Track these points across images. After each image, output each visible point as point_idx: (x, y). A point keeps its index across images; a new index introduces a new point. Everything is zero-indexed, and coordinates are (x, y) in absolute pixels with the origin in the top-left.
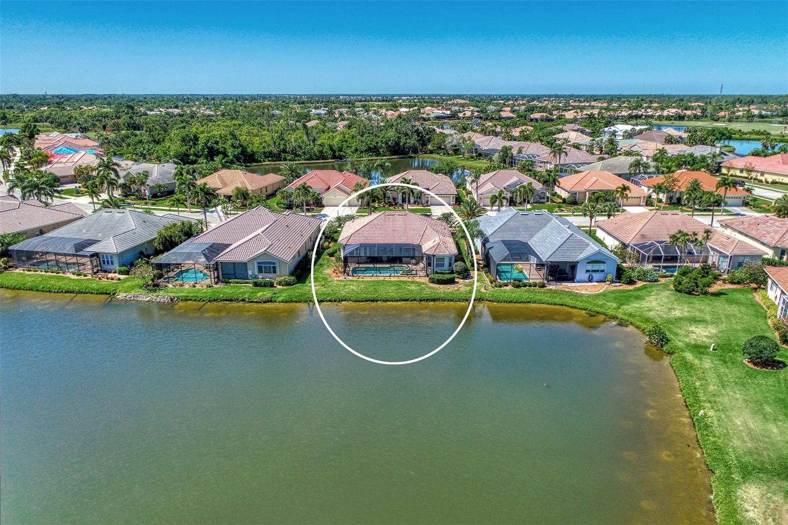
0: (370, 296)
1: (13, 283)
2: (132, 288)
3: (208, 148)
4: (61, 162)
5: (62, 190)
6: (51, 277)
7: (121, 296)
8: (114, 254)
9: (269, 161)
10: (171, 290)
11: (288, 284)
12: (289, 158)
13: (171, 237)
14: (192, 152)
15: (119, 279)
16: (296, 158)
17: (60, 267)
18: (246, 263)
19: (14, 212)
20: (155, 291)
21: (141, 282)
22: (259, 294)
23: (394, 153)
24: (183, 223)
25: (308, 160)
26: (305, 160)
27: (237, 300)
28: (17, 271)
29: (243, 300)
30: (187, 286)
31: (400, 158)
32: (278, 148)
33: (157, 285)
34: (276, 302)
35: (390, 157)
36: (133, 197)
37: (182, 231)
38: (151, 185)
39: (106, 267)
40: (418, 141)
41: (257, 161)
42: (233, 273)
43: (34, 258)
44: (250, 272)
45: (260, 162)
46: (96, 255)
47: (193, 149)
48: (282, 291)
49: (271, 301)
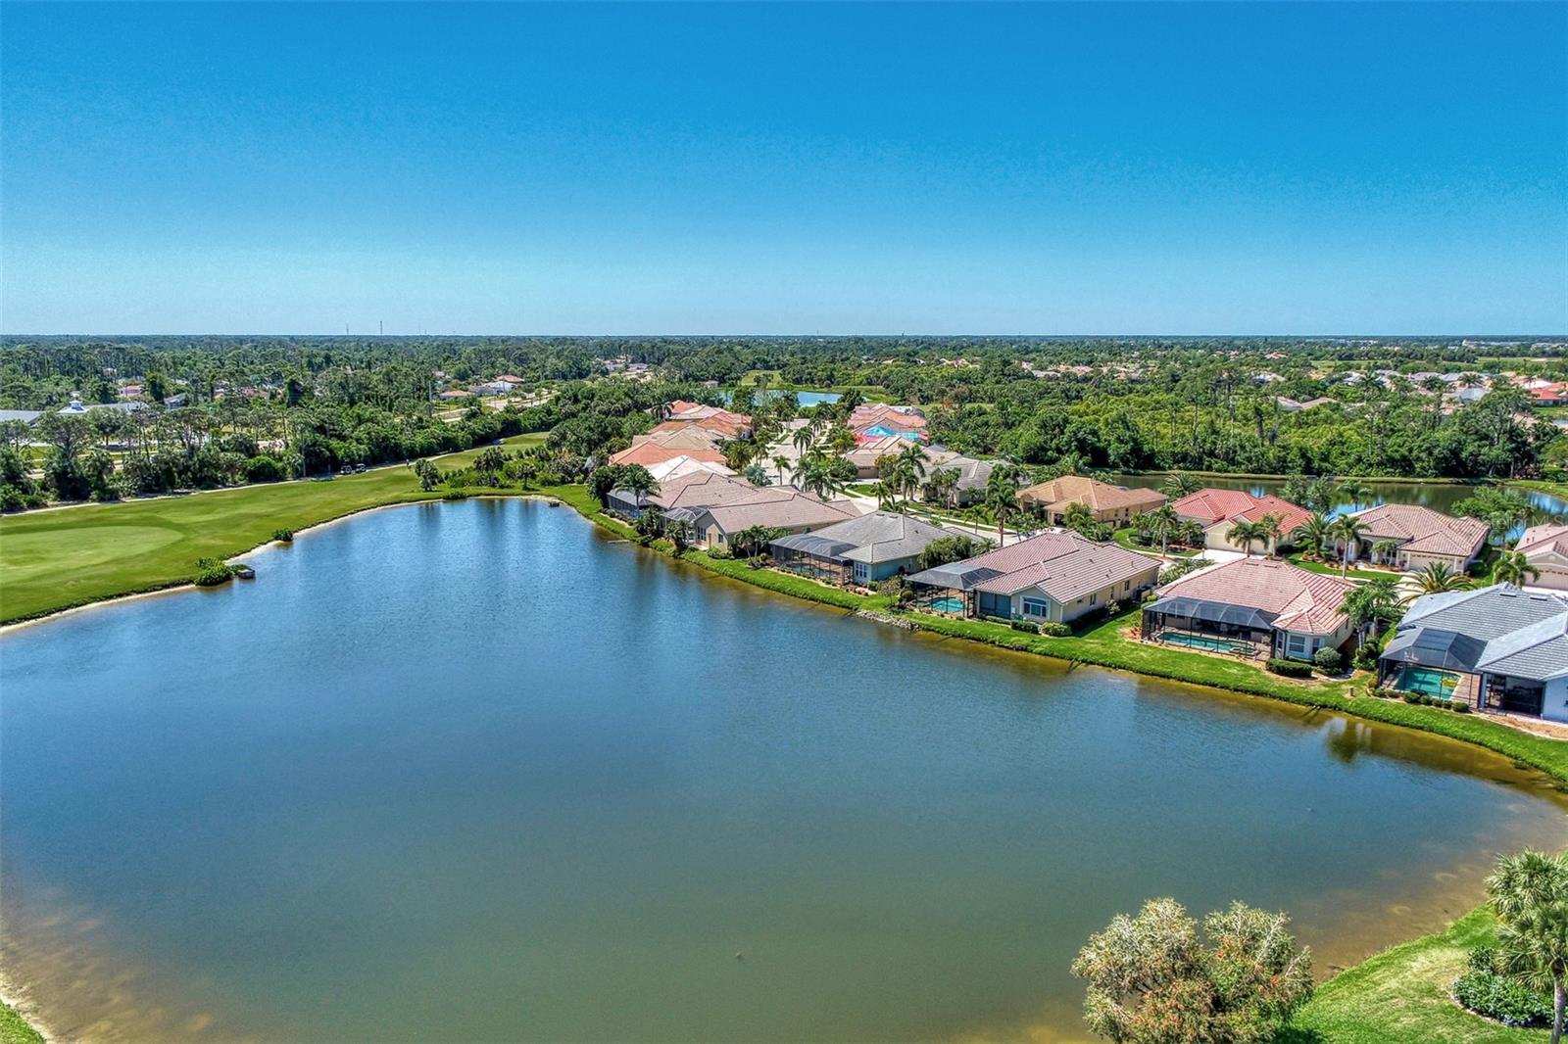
0: (1159, 669)
1: (763, 580)
2: (876, 606)
3: (1078, 440)
4: (867, 448)
5: (856, 486)
6: (800, 581)
7: (861, 613)
8: (868, 564)
9: (1180, 468)
10: (918, 614)
11: (1056, 633)
12: (1215, 466)
13: (939, 554)
14: (1053, 445)
15: (867, 594)
16: (1230, 468)
17: (815, 572)
18: (1010, 597)
19: (786, 504)
20: (898, 613)
21: (887, 600)
22: (1013, 639)
23: (1446, 472)
24: (959, 539)
25: (1253, 472)
26: (1248, 472)
27: (985, 641)
28: (772, 569)
29: (993, 642)
30: (934, 614)
31: (1458, 483)
32: (1200, 447)
33: (902, 607)
34: (1031, 651)
35: (1436, 480)
36: (935, 504)
37: (955, 549)
38: (963, 489)
39: (858, 579)
40: (1511, 451)
41: (1158, 467)
42: (993, 607)
43: (794, 560)
44: (1013, 610)
45: (1164, 469)
46: (849, 563)
47: (1055, 441)
48: (1046, 640)
49: (1026, 650)
